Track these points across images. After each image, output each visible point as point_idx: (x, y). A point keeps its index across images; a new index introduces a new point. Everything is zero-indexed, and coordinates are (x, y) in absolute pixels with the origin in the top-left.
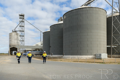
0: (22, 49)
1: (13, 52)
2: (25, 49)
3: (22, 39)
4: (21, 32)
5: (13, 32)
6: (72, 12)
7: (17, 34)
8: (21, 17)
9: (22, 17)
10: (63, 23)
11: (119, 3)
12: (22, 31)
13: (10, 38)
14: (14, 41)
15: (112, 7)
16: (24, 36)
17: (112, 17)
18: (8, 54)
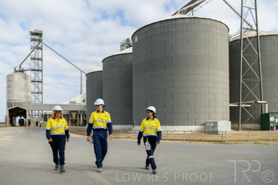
0: (37, 112)
1: (15, 119)
2: (44, 112)
3: (38, 88)
4: (36, 72)
5: (16, 71)
6: (153, 27)
7: (26, 77)
8: (33, 37)
9: (37, 37)
10: (131, 51)
11: (256, 9)
12: (38, 70)
13: (9, 87)
14: (18, 93)
15: (241, 17)
16: (41, 82)
17: (240, 40)
18: (4, 123)
